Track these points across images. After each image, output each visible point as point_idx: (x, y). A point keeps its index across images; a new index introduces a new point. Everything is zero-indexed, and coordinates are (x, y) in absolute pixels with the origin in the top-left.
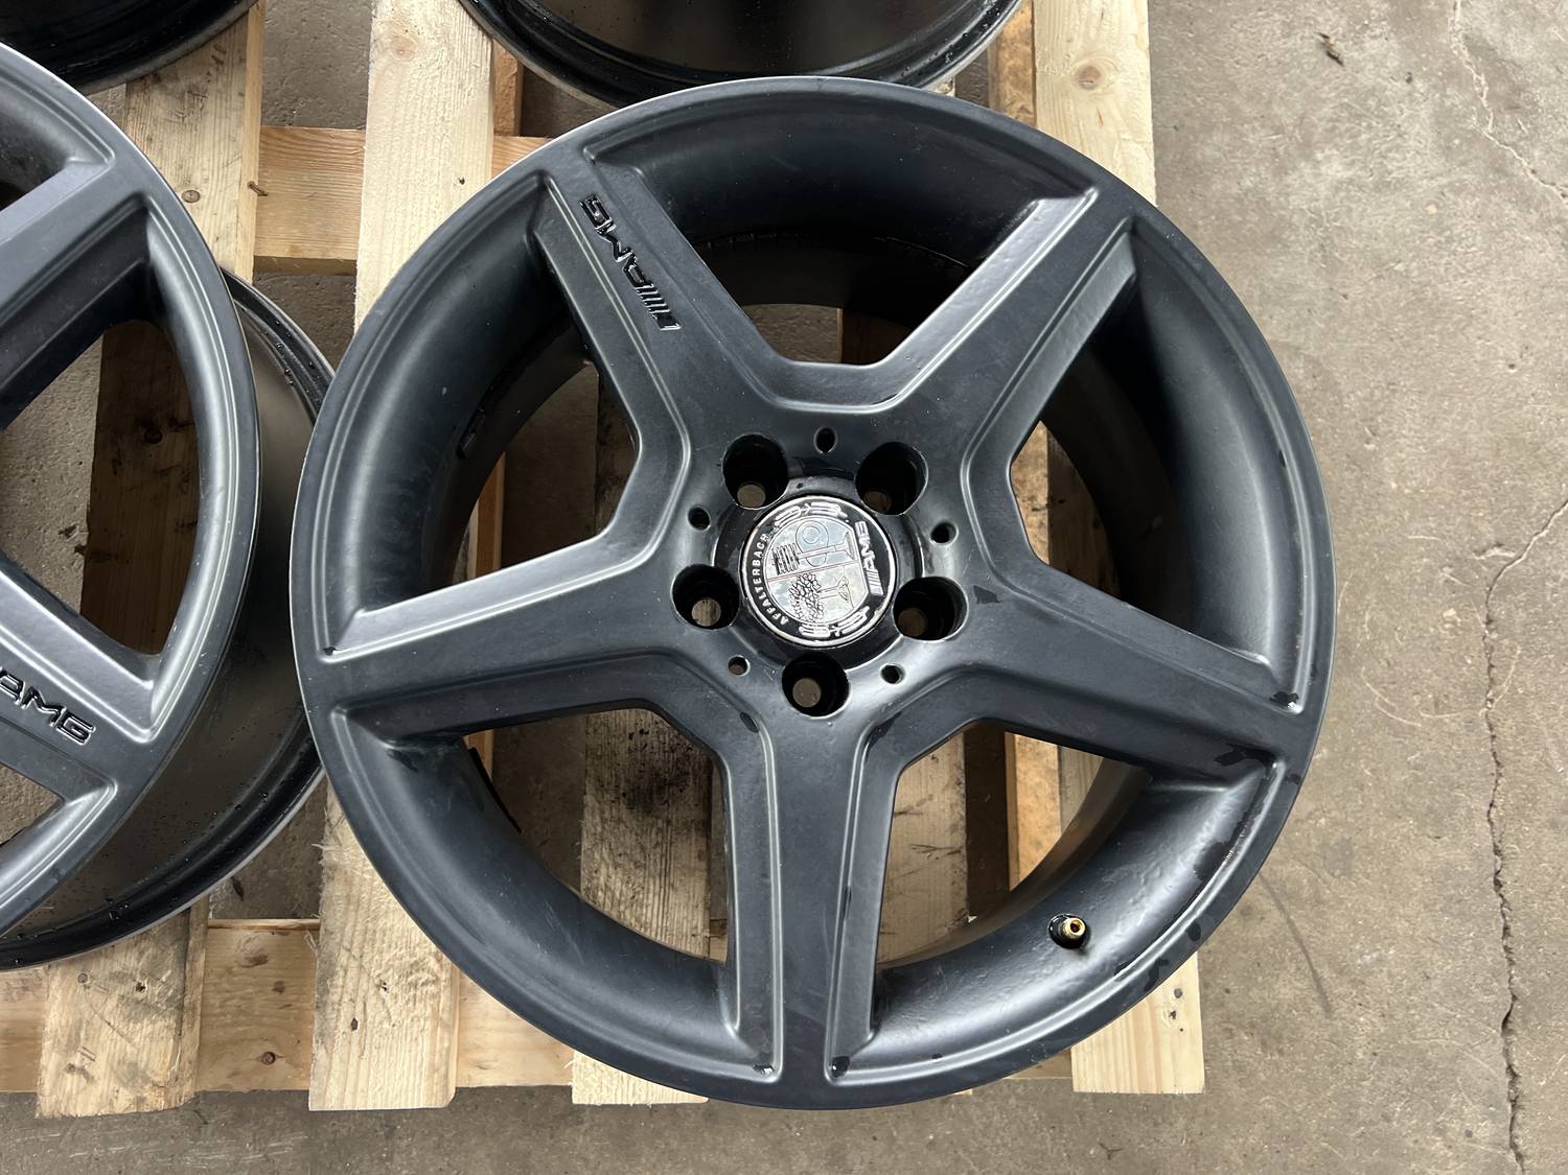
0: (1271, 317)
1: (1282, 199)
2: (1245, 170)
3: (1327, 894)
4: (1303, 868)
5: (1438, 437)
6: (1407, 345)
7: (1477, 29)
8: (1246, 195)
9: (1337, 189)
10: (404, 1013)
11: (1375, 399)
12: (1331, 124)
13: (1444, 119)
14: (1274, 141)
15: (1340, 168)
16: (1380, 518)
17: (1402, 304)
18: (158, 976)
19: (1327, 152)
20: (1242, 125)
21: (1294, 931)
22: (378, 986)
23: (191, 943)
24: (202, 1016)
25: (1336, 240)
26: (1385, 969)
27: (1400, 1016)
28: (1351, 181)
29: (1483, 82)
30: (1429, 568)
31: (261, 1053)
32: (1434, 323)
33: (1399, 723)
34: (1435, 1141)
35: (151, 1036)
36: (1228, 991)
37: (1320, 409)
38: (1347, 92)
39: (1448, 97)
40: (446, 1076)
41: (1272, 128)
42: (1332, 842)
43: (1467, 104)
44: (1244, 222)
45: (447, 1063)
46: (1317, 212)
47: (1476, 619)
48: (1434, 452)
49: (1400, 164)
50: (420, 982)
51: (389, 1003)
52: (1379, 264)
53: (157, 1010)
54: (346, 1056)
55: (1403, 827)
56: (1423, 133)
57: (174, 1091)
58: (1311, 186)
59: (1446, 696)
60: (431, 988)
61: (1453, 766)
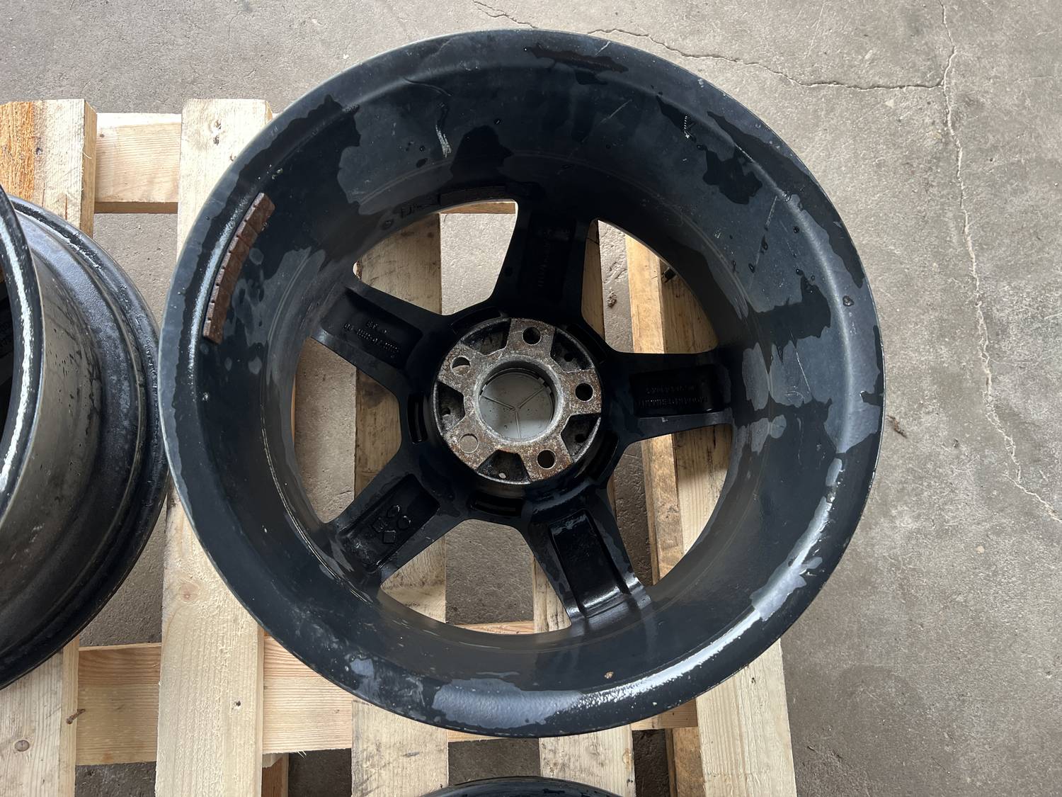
7: (1004, 399)
9: (909, 538)
15: (910, 521)
29: (1012, 443)
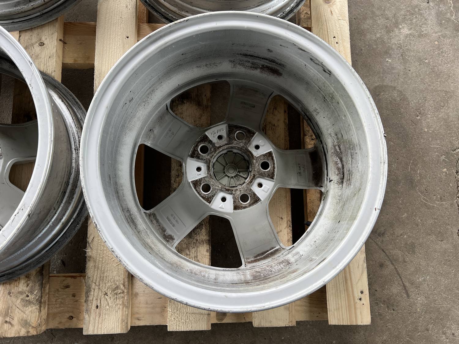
0: (386, 78)
1: (389, 40)
2: (377, 31)
3: (407, 259)
4: (400, 251)
5: (440, 114)
6: (430, 85)
8: (378, 39)
10: (113, 303)
11: (419, 103)
12: (404, 17)
13: (440, 15)
14: (387, 22)
16: (422, 141)
17: (427, 73)
18: (33, 292)
19: (403, 25)
20: (376, 18)
21: (397, 271)
22: (105, 295)
23: (44, 282)
24: (48, 305)
25: (406, 53)
26: (426, 283)
27: (431, 298)
28: (411, 34)
30: (438, 156)
31: (68, 316)
32: (438, 79)
33: (429, 205)
34: (443, 337)
35: (31, 311)
36: (376, 291)
37: (402, 106)
38: (408, 6)
39: (440, 8)
40: (127, 323)
41: (385, 18)
42: (408, 243)
43: (446, 10)
44: (377, 47)
45: (127, 319)
46: (400, 44)
47: (453, 172)
48: (439, 119)
49: (426, 29)
50: (118, 293)
51: (108, 300)
52: (420, 60)
53: (33, 303)
54: (95, 317)
55: (431, 238)
56: (433, 19)
57: (39, 329)
58: (398, 36)
59: (444, 196)
60: (122, 295)
61: (446, 218)
